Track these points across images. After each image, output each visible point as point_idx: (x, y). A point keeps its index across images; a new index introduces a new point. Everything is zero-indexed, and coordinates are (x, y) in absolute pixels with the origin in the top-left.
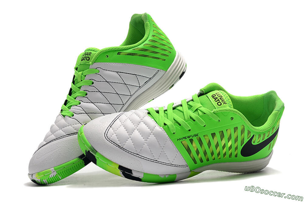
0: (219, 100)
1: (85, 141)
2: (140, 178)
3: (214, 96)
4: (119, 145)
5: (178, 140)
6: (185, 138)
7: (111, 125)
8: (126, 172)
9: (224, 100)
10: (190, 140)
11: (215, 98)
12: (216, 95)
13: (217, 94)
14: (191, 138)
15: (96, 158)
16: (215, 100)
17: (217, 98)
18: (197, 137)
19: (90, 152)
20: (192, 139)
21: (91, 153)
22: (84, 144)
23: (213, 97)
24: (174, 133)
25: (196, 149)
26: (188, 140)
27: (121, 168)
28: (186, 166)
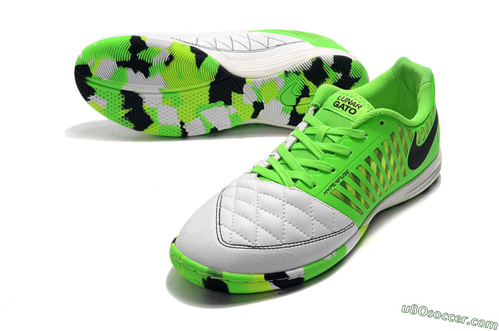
0: (349, 105)
1: (193, 266)
2: (301, 276)
3: (337, 103)
4: (250, 244)
5: (326, 193)
6: (333, 185)
7: (218, 222)
8: (278, 280)
9: (355, 103)
10: (341, 184)
11: (341, 107)
12: (340, 101)
14: (341, 180)
15: (225, 282)
16: (343, 109)
17: (344, 104)
18: (348, 175)
19: (212, 277)
20: (343, 181)
21: (213, 279)
22: (195, 271)
23: (337, 107)
24: (314, 186)
25: (354, 193)
26: (338, 187)
27: (268, 277)
28: (352, 224)
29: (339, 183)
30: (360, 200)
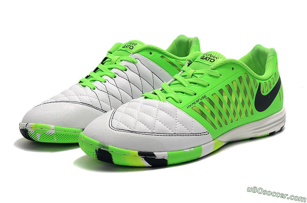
0: (210, 57)
1: (90, 141)
2: (165, 158)
3: (203, 57)
4: (130, 130)
5: (188, 108)
6: (194, 103)
7: (112, 117)
8: (148, 157)
9: (215, 56)
11: (205, 59)
12: (205, 56)
13: (205, 54)
14: (200, 101)
15: (110, 152)
16: (206, 60)
17: (207, 57)
18: (205, 98)
19: (101, 149)
20: (201, 102)
22: (91, 144)
23: (203, 59)
24: (181, 103)
25: (209, 111)
26: (198, 105)
27: (141, 154)
28: (207, 133)
29: (199, 102)
30: (214, 118)
